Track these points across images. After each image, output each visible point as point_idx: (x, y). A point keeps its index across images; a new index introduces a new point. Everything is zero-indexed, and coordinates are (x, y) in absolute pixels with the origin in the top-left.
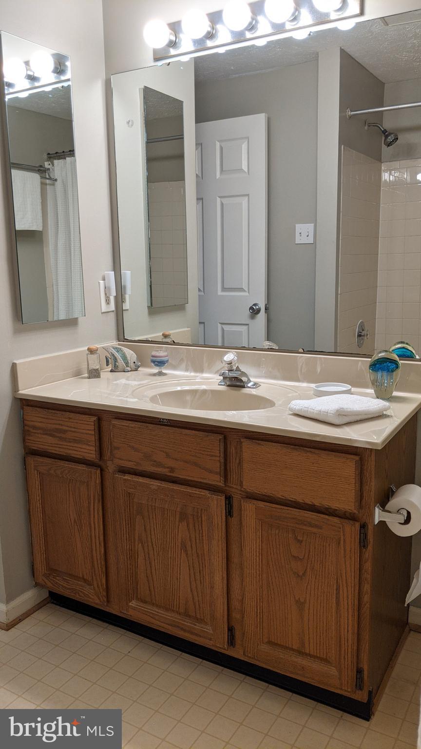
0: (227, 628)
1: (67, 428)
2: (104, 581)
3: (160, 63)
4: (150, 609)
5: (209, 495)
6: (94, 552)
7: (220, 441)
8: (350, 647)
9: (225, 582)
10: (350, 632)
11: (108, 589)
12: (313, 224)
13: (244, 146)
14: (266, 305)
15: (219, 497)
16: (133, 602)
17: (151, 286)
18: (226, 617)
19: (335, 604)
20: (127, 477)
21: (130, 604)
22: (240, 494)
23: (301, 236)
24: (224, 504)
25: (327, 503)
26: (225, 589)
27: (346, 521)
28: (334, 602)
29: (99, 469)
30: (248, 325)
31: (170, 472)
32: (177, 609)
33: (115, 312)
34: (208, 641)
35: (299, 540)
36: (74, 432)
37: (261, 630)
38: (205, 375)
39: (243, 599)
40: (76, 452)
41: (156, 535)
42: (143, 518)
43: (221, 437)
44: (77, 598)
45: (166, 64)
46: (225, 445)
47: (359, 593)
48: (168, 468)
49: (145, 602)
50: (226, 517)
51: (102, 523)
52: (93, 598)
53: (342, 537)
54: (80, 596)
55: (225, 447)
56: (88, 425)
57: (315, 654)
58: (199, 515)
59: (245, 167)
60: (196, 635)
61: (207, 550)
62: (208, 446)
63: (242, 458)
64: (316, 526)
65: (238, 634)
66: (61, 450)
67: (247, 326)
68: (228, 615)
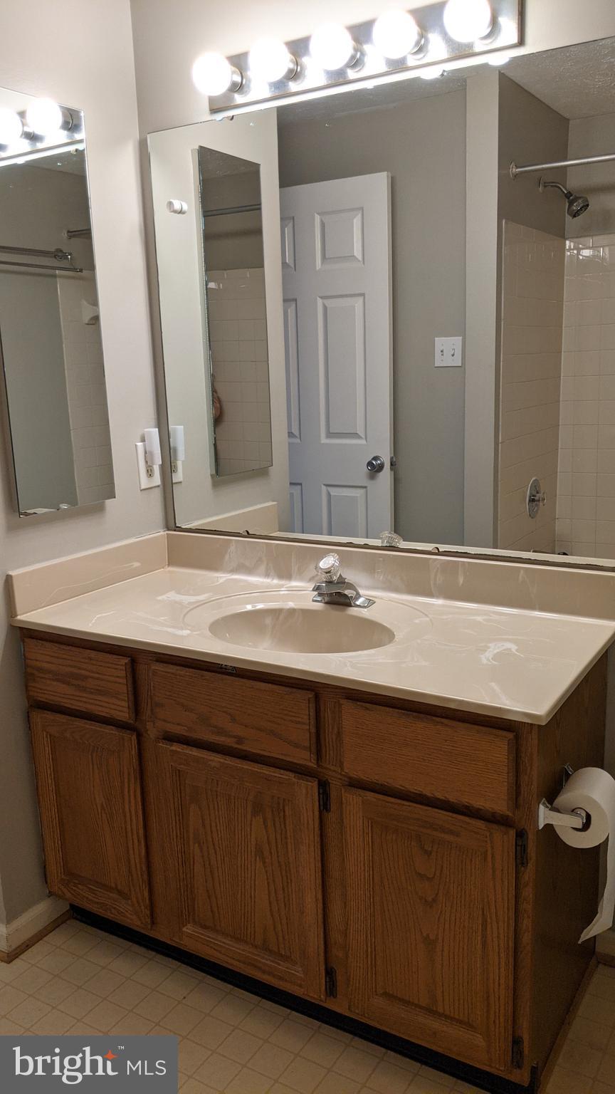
0: (324, 971)
1: (87, 673)
2: (146, 894)
3: (219, 116)
4: (213, 938)
5: (294, 779)
6: (131, 852)
7: (309, 700)
8: (502, 1008)
9: (320, 905)
10: (502, 987)
11: (152, 906)
12: (461, 338)
13: (357, 222)
14: (392, 458)
15: (310, 783)
16: (189, 926)
17: (215, 445)
18: (322, 954)
19: (479, 946)
20: (176, 747)
21: (184, 929)
22: (340, 779)
23: (442, 355)
24: (317, 794)
25: (466, 799)
26: (320, 916)
27: (495, 826)
28: (479, 942)
29: (135, 733)
30: (366, 487)
31: (237, 743)
32: (252, 941)
33: (161, 487)
34: (299, 988)
35: (426, 850)
36: (98, 679)
37: (374, 976)
38: (294, 584)
39: (346, 930)
40: (100, 709)
41: (219, 833)
42: (200, 808)
43: (311, 695)
44: (109, 915)
45: (228, 117)
46: (316, 707)
47: (515, 930)
48: (235, 737)
49: (205, 927)
50: (320, 812)
51: (141, 812)
52: (132, 917)
53: (489, 849)
54: (112, 913)
55: (316, 710)
56: (117, 670)
57: (452, 1015)
58: (281, 808)
59: (357, 253)
60: (281, 978)
61: (294, 857)
62: (292, 708)
63: (342, 727)
64: (451, 832)
65: (340, 978)
66: (81, 704)
67: (365, 489)
68: (326, 952)
